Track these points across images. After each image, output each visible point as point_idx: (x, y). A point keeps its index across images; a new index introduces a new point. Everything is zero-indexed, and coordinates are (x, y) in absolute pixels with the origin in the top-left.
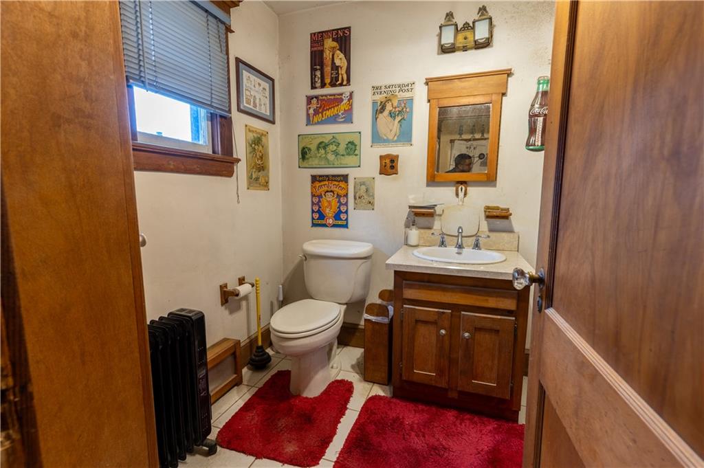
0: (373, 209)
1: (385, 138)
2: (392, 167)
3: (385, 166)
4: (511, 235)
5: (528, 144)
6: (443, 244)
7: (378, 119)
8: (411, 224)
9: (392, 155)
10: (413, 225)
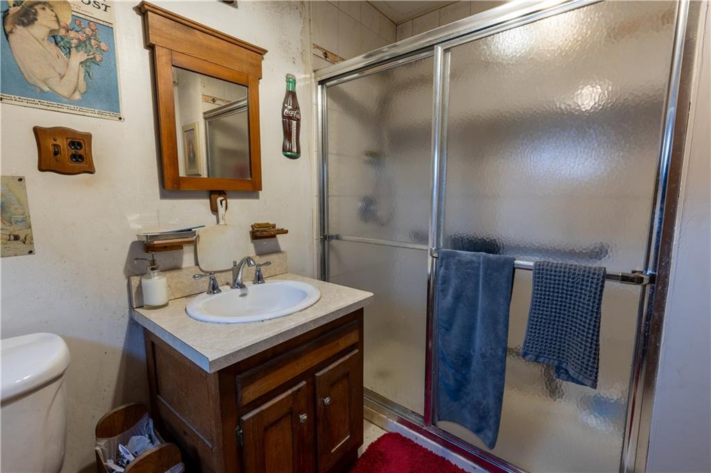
0: (31, 252)
1: (46, 89)
2: (77, 158)
3: (56, 153)
4: (281, 255)
5: (284, 150)
6: (214, 289)
7: (11, 37)
8: (149, 268)
9: (74, 132)
10: (153, 269)
